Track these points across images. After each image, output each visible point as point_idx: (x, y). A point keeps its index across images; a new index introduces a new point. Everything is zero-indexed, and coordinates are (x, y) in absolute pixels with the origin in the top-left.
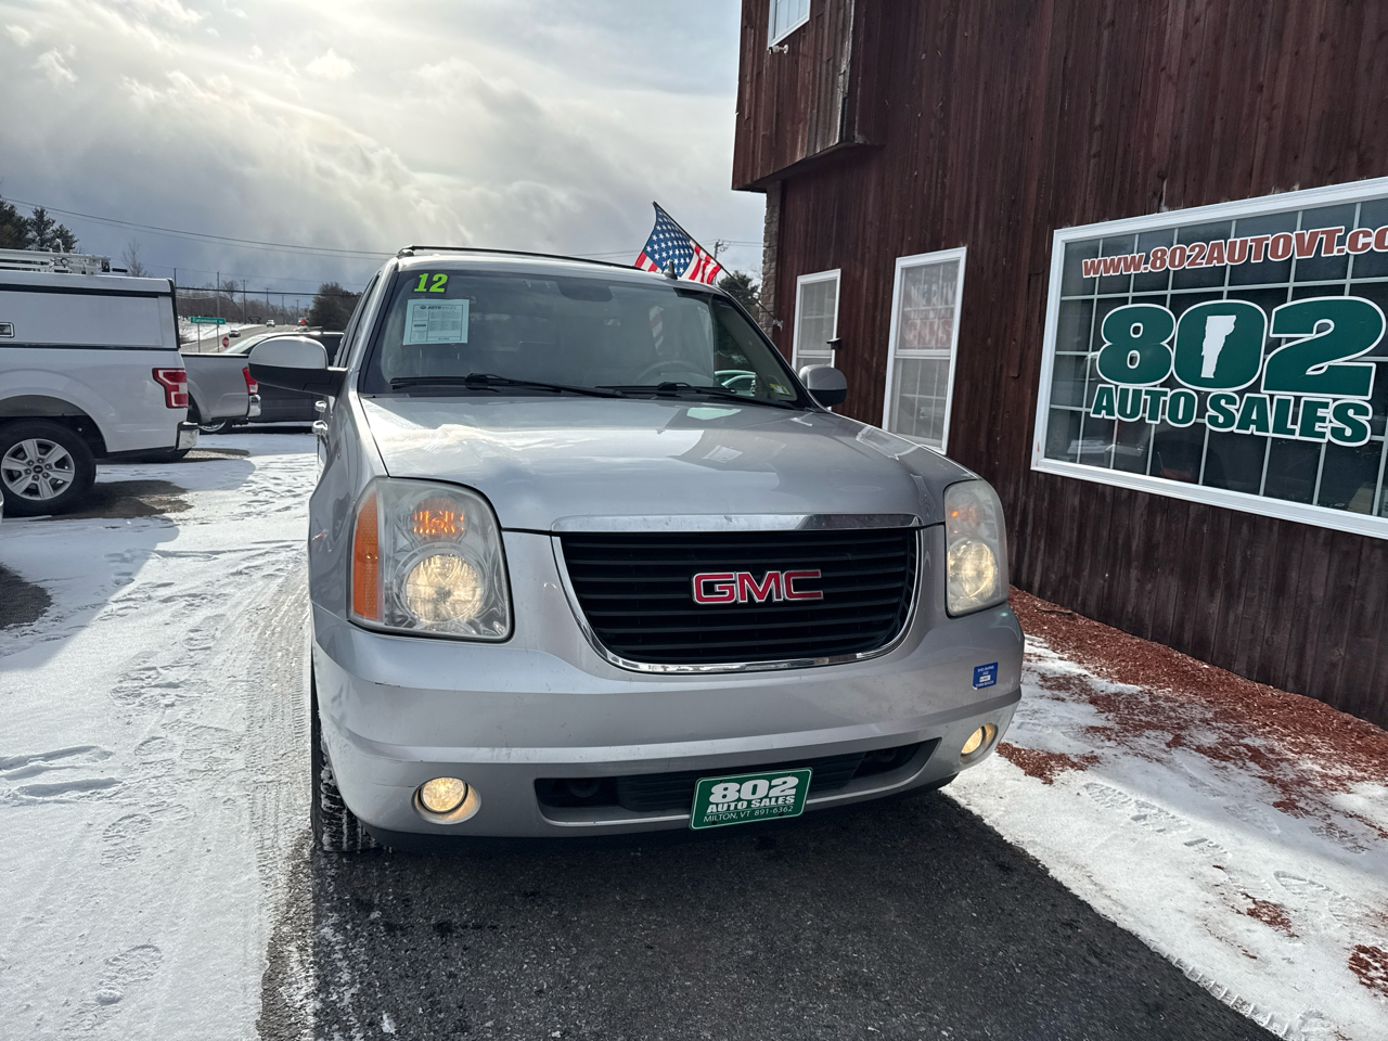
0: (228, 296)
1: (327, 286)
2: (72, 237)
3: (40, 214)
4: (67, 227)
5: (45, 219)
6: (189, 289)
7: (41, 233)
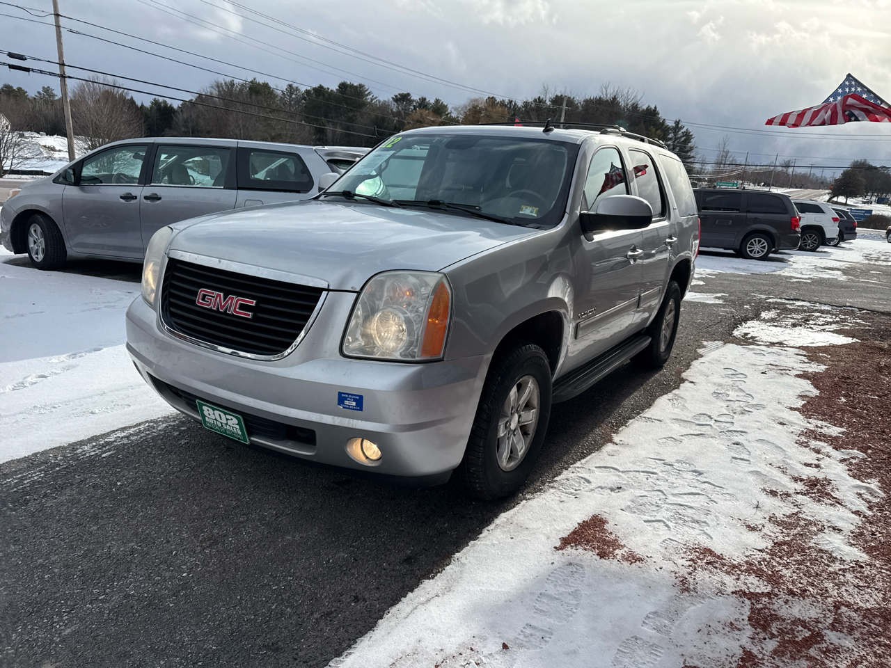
0: (784, 169)
1: (857, 161)
2: (692, 135)
3: (677, 123)
4: (690, 130)
5: (680, 125)
6: (757, 165)
7: (675, 133)
